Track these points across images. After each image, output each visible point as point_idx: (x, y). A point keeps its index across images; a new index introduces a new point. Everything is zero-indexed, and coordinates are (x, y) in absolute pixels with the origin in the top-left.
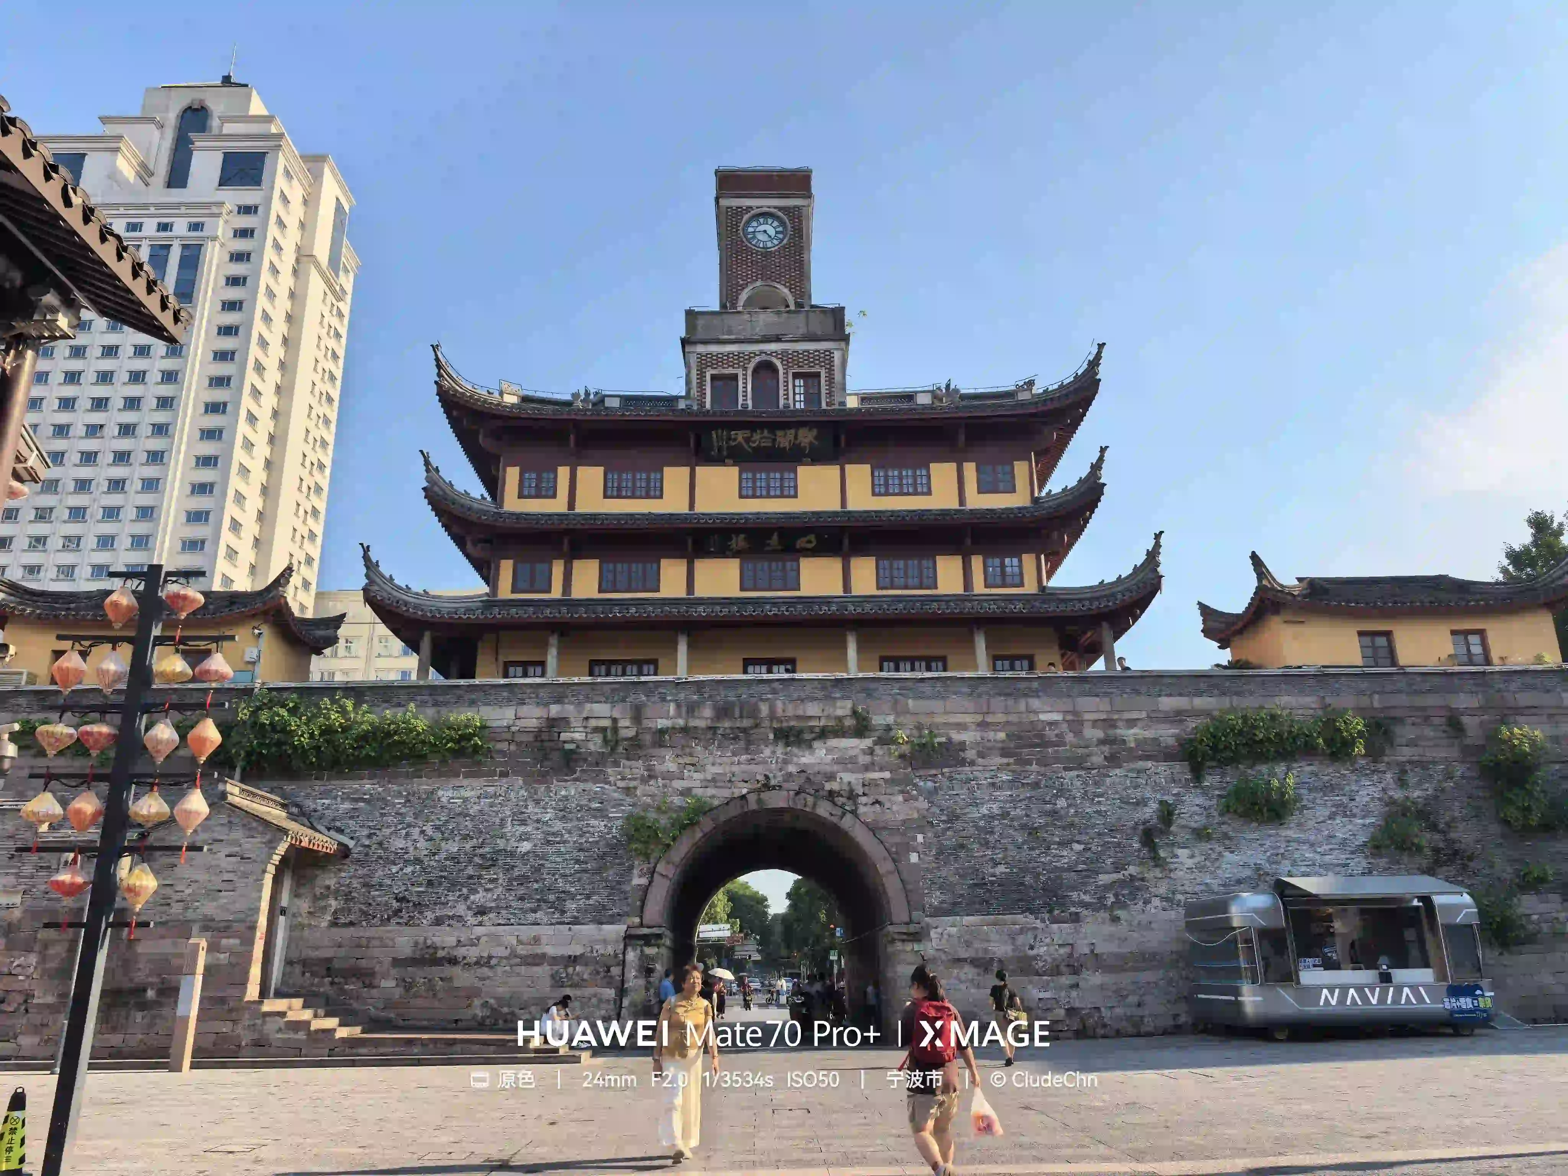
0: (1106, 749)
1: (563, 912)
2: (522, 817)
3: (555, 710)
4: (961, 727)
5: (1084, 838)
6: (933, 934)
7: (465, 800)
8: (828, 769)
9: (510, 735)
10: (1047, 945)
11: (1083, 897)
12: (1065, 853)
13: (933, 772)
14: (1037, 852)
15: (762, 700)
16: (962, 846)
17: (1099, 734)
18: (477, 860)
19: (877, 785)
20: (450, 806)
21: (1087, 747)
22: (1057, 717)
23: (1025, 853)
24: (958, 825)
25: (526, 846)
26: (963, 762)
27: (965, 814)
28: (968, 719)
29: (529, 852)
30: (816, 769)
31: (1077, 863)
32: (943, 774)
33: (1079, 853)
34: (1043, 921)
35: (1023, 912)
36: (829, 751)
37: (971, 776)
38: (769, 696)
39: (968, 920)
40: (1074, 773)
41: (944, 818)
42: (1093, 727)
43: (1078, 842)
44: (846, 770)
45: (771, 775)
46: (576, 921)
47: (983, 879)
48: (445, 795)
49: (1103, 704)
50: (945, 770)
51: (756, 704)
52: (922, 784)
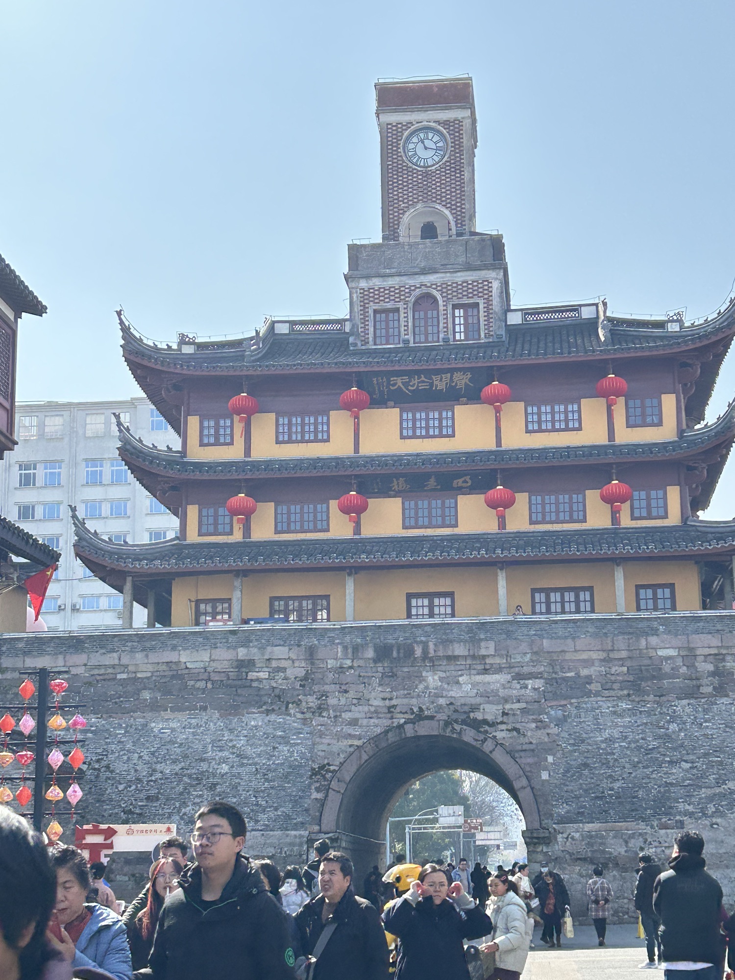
0: (716, 680)
1: (257, 821)
2: (220, 744)
3: (242, 653)
4: (588, 663)
5: (691, 757)
6: (560, 838)
7: (173, 730)
8: (473, 701)
9: (206, 674)
10: (656, 847)
11: (687, 807)
12: (674, 771)
13: (563, 702)
14: (651, 770)
15: (417, 642)
16: (586, 765)
17: (711, 667)
18: (186, 779)
19: (514, 715)
20: (161, 735)
21: (697, 679)
22: (672, 652)
23: (639, 772)
24: (583, 747)
25: (225, 768)
26: (589, 694)
27: (590, 738)
28: (595, 655)
29: (227, 773)
30: (463, 701)
31: (684, 780)
32: (571, 704)
33: (687, 771)
34: (652, 827)
35: (636, 820)
36: (474, 685)
37: (596, 706)
38: (423, 639)
39: (588, 827)
40: (685, 702)
41: (572, 741)
42: (705, 661)
43: (686, 761)
44: (489, 703)
45: (424, 707)
46: (267, 828)
47: (603, 792)
48: (156, 726)
49: (715, 641)
50: (573, 701)
51: (411, 644)
52: (553, 712)
